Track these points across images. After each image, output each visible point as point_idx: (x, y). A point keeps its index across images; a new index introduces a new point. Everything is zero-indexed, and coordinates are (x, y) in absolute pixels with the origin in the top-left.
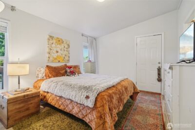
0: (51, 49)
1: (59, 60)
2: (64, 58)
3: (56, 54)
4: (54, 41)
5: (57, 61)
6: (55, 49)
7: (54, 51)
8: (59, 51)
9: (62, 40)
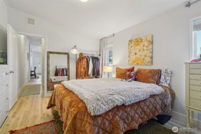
0: (130, 53)
1: (137, 62)
2: (144, 59)
3: (135, 57)
4: (133, 44)
5: (136, 64)
6: (134, 52)
7: (133, 54)
8: (138, 52)
9: (140, 39)
